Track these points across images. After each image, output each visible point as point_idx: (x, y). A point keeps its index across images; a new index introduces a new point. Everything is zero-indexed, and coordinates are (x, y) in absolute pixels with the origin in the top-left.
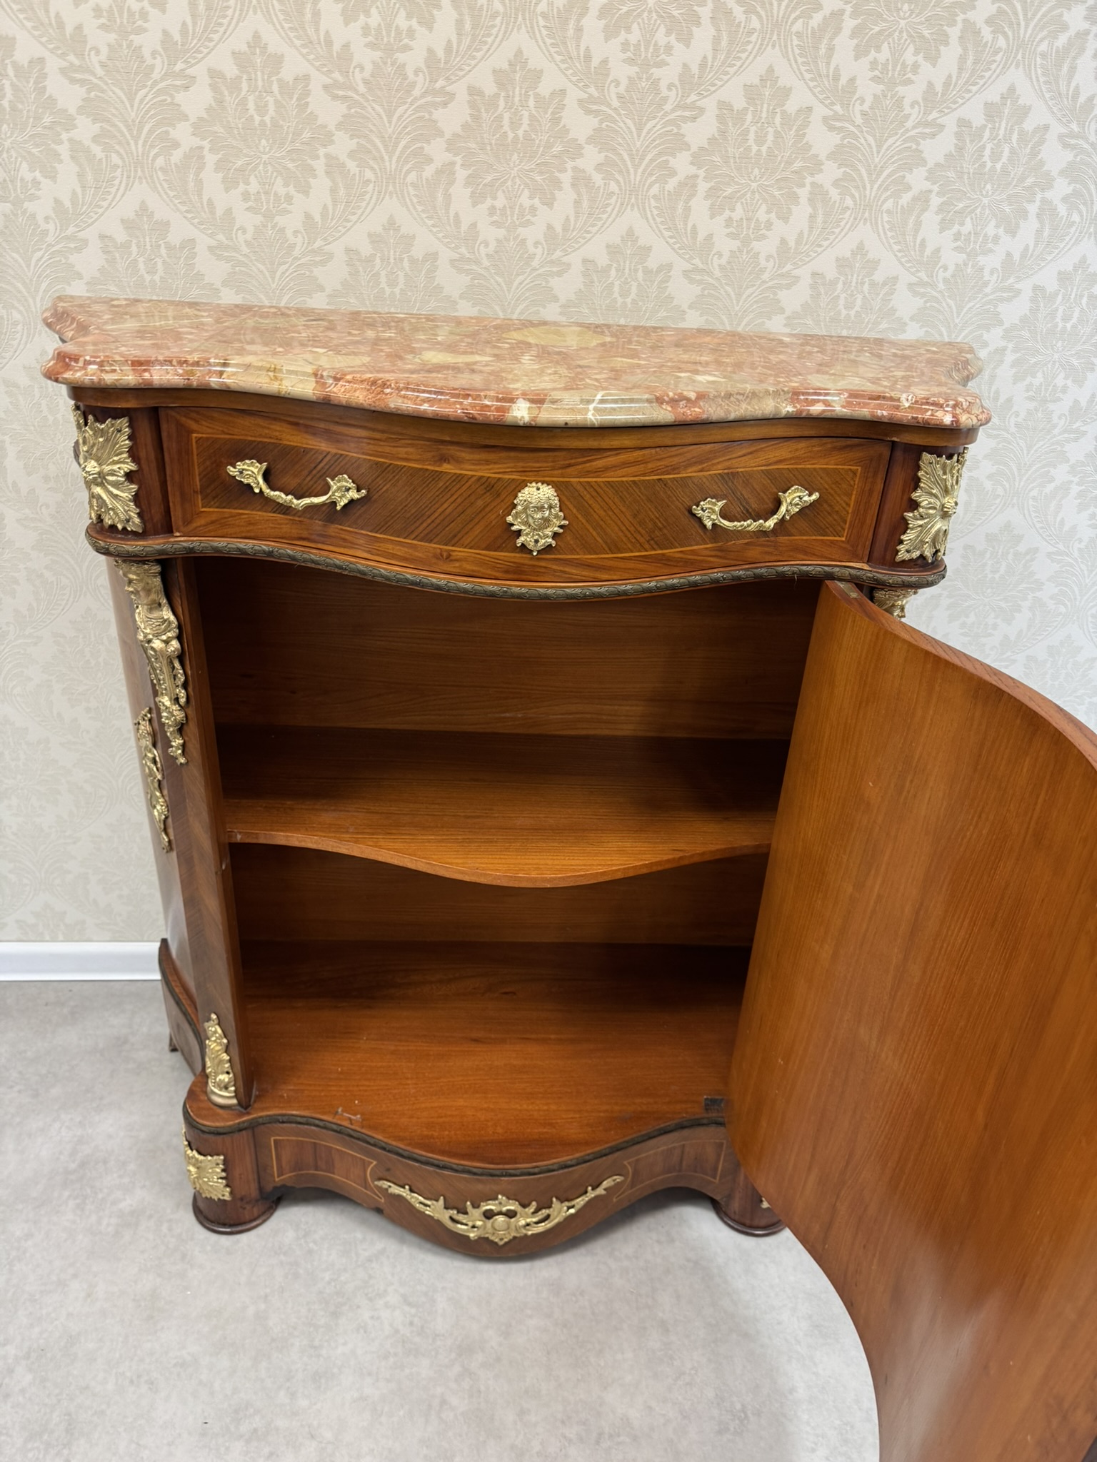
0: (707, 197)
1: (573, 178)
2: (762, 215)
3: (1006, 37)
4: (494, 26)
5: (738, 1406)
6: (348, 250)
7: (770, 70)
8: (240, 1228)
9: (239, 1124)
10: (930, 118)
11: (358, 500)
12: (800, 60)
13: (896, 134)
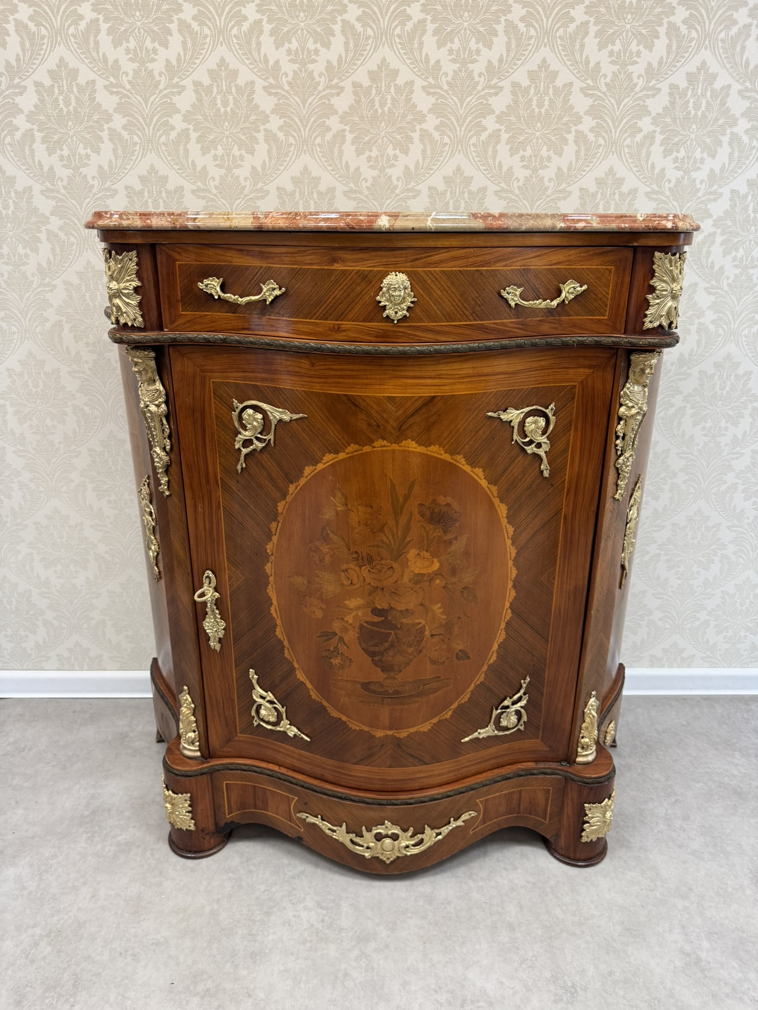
0: (507, 143)
1: (421, 135)
2: (544, 152)
3: (697, 31)
4: (367, 45)
5: (570, 984)
6: (278, 188)
7: (544, 61)
8: (201, 855)
9: (201, 769)
10: (651, 84)
11: (281, 295)
12: (563, 53)
13: (629, 96)
